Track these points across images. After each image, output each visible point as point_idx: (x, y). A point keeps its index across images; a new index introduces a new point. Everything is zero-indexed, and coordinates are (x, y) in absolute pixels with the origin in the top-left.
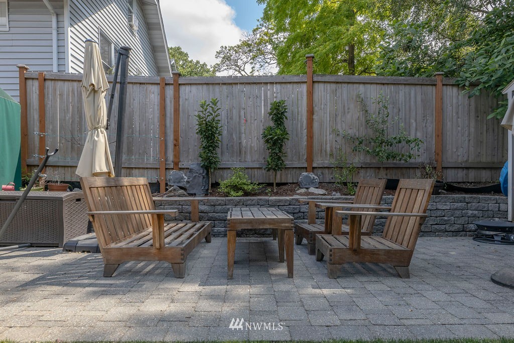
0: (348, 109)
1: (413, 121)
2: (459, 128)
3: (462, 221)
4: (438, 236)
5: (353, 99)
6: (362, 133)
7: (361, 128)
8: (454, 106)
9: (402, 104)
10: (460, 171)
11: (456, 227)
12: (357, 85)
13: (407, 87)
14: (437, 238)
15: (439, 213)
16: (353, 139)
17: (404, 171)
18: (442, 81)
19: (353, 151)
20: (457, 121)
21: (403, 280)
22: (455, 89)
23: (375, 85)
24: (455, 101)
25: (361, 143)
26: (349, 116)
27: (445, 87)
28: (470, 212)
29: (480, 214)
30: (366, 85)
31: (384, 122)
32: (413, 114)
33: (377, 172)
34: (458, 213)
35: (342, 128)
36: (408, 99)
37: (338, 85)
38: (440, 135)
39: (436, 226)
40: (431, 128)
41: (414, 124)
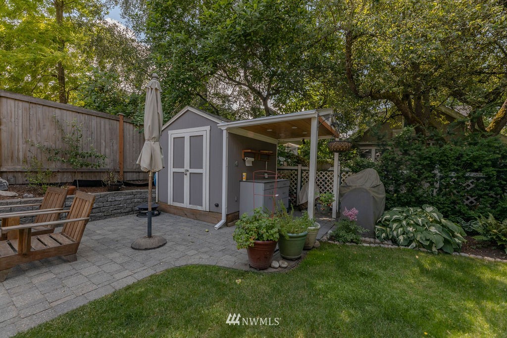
0: (44, 126)
1: (103, 142)
2: (134, 149)
3: (131, 206)
4: (116, 216)
5: (49, 119)
6: (59, 145)
7: (58, 142)
8: (131, 136)
9: (94, 129)
10: (135, 173)
11: (127, 210)
12: (54, 109)
13: (98, 118)
14: (115, 218)
15: (117, 203)
16: (49, 150)
17: (97, 174)
18: (123, 119)
19: (48, 160)
20: (133, 145)
21: (71, 263)
22: (131, 126)
23: (71, 112)
24: (131, 133)
25: (56, 154)
26: (44, 131)
27: (125, 123)
28: (136, 200)
29: (142, 200)
30: (62, 111)
31: (78, 140)
32: (103, 137)
33: (73, 175)
34: (129, 201)
35: (37, 141)
36: (99, 127)
37: (31, 105)
38: (122, 152)
39: (114, 211)
40: (116, 147)
41: (104, 144)
